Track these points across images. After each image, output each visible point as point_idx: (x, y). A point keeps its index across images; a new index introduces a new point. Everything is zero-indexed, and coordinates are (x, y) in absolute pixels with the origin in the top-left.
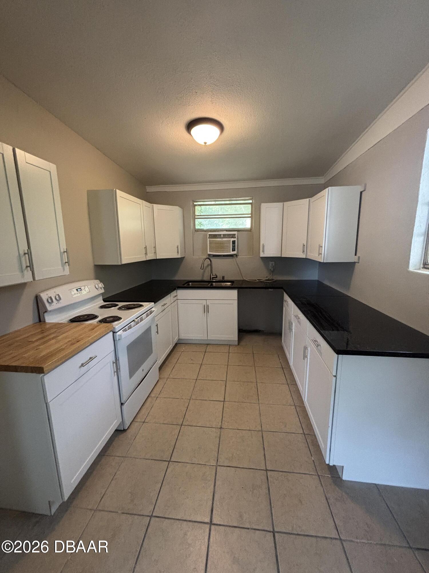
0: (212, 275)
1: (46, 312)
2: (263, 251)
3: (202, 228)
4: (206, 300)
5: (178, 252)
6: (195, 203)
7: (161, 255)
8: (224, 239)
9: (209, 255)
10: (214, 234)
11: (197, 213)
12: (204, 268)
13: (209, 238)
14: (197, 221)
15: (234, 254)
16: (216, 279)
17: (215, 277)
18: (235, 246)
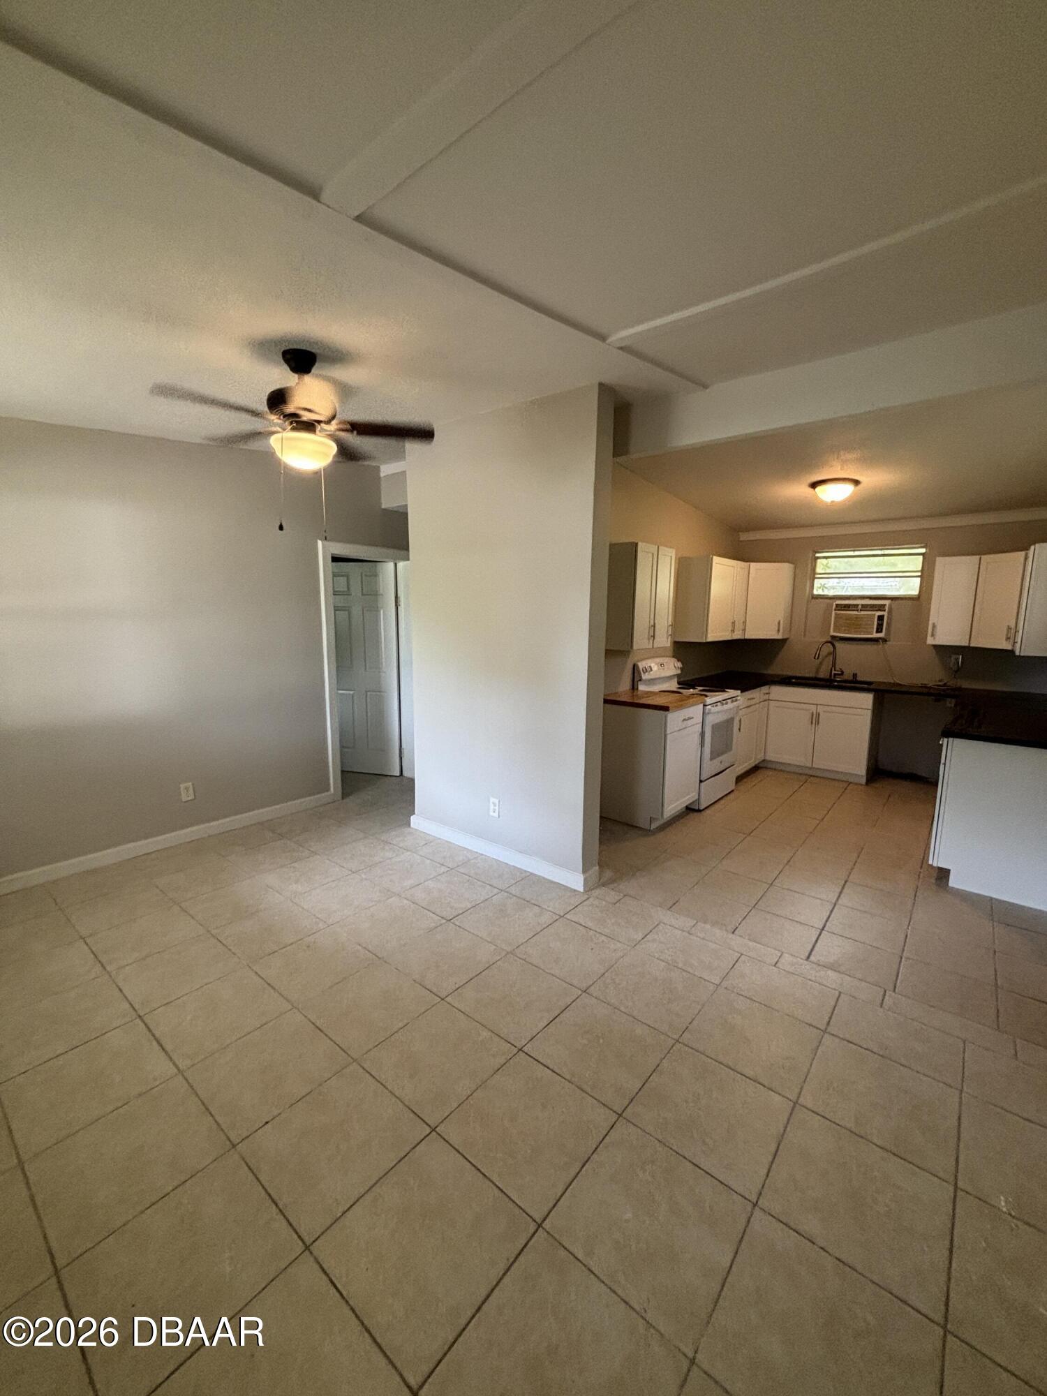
0: (835, 670)
1: (640, 680)
2: (933, 635)
3: (826, 592)
4: (817, 705)
5: (779, 630)
6: (817, 555)
7: (752, 634)
8: (863, 613)
9: (833, 637)
10: (844, 605)
11: (819, 570)
12: (820, 657)
13: (835, 610)
14: (817, 583)
15: (880, 638)
16: (842, 676)
17: (839, 674)
18: (882, 625)
